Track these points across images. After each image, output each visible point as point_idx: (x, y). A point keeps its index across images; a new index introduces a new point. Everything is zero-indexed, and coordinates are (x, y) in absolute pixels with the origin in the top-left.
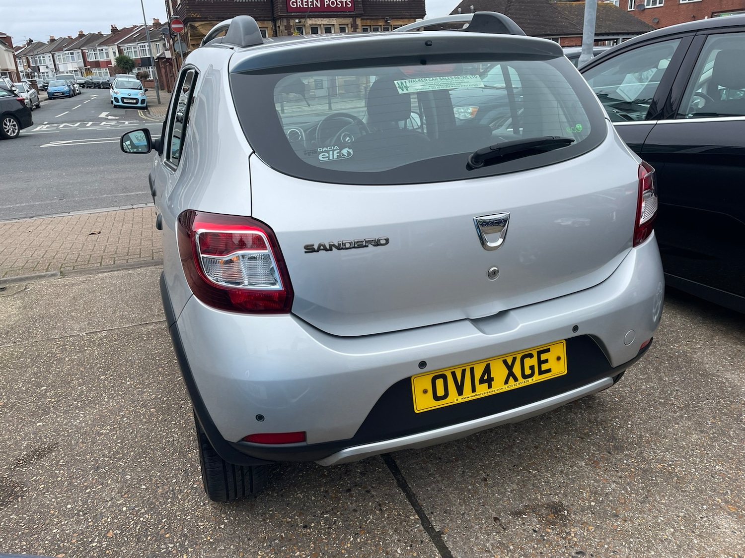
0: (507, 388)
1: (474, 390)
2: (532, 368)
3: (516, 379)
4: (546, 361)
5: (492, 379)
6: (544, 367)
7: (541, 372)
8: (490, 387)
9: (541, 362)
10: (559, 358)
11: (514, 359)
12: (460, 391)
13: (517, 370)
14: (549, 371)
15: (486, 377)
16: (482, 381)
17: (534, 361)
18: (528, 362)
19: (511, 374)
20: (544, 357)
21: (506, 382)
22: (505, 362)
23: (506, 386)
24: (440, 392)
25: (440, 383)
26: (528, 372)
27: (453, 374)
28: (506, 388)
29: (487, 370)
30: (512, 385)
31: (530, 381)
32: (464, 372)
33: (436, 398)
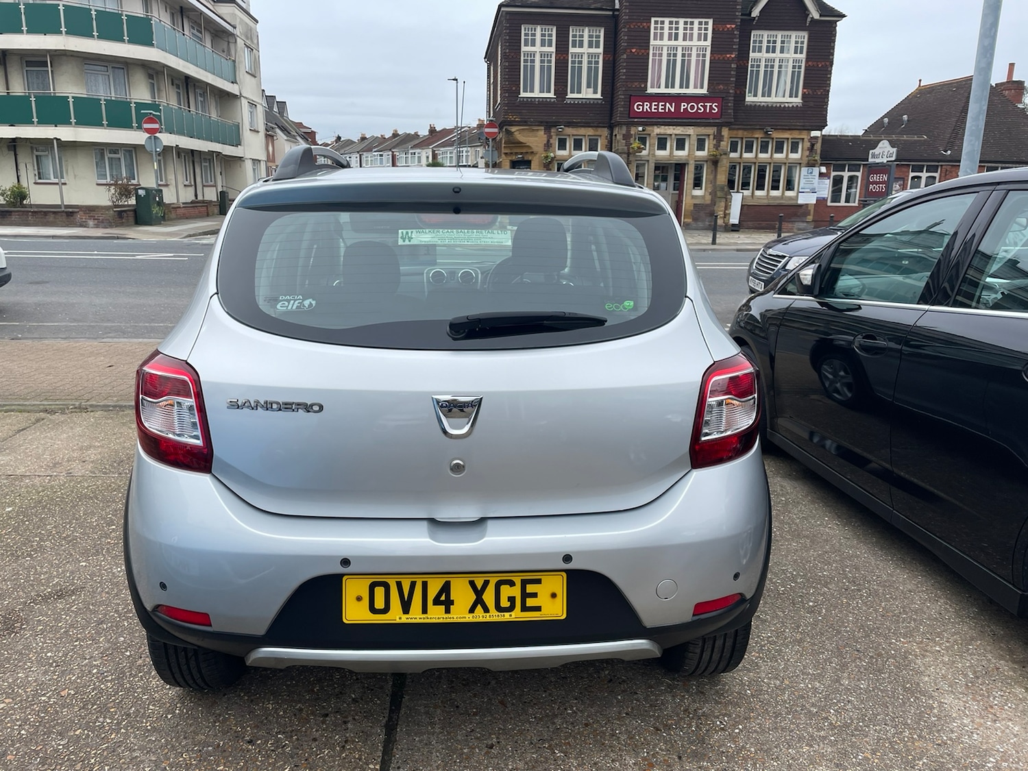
0: (471, 618)
1: (425, 611)
2: (512, 599)
3: (486, 610)
4: (535, 595)
5: (452, 603)
6: (530, 602)
7: (525, 608)
8: (448, 611)
9: (525, 595)
10: (554, 596)
11: (486, 583)
12: (406, 607)
13: (489, 597)
14: (538, 609)
15: (443, 598)
16: (437, 602)
17: (516, 592)
18: (506, 591)
19: (479, 601)
20: (530, 588)
21: (472, 610)
22: (472, 584)
23: (471, 615)
24: (380, 604)
25: (380, 592)
26: (505, 603)
27: (399, 585)
28: (469, 618)
29: (446, 588)
30: (479, 616)
31: (507, 617)
32: (413, 585)
33: (373, 610)
